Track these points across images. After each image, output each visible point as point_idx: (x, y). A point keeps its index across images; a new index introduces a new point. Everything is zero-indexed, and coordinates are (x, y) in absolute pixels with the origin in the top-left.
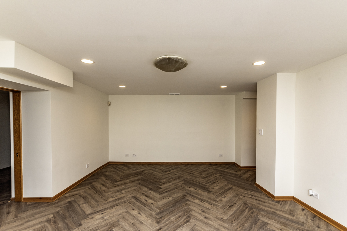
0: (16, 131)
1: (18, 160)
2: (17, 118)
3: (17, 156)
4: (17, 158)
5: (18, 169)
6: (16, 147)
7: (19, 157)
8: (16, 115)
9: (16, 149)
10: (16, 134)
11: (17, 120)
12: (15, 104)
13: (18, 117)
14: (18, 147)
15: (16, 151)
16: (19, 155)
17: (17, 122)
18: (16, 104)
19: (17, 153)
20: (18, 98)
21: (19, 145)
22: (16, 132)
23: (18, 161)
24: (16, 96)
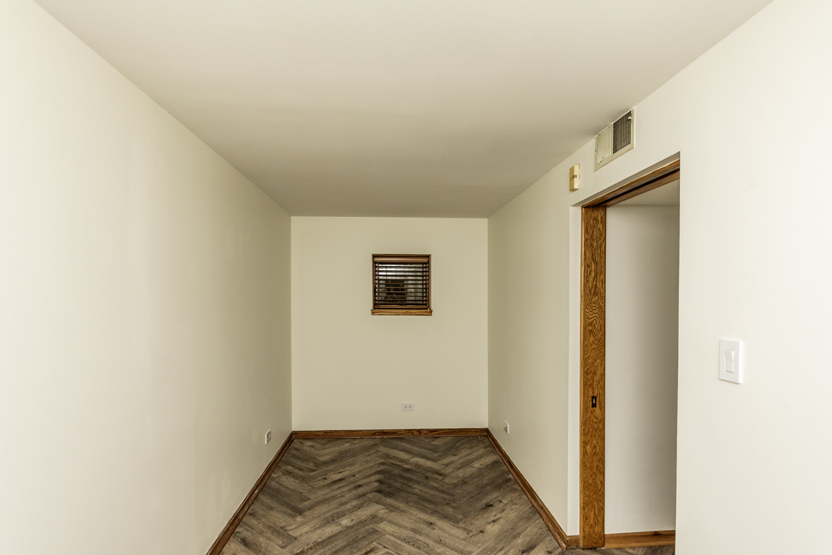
0: (590, 328)
1: (596, 418)
2: (596, 287)
3: (594, 405)
4: (592, 412)
5: (595, 447)
6: (589, 377)
7: (597, 409)
8: (591, 280)
9: (589, 383)
10: (592, 339)
11: (595, 294)
12: (592, 245)
13: (599, 285)
14: (597, 378)
15: (590, 389)
16: (597, 403)
17: (594, 300)
18: (595, 244)
19: (594, 398)
20: (600, 226)
21: (599, 373)
22: (591, 332)
23: (595, 422)
24: (595, 219)
